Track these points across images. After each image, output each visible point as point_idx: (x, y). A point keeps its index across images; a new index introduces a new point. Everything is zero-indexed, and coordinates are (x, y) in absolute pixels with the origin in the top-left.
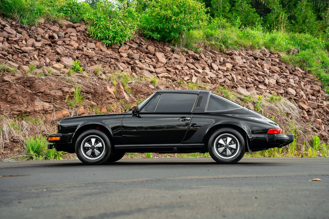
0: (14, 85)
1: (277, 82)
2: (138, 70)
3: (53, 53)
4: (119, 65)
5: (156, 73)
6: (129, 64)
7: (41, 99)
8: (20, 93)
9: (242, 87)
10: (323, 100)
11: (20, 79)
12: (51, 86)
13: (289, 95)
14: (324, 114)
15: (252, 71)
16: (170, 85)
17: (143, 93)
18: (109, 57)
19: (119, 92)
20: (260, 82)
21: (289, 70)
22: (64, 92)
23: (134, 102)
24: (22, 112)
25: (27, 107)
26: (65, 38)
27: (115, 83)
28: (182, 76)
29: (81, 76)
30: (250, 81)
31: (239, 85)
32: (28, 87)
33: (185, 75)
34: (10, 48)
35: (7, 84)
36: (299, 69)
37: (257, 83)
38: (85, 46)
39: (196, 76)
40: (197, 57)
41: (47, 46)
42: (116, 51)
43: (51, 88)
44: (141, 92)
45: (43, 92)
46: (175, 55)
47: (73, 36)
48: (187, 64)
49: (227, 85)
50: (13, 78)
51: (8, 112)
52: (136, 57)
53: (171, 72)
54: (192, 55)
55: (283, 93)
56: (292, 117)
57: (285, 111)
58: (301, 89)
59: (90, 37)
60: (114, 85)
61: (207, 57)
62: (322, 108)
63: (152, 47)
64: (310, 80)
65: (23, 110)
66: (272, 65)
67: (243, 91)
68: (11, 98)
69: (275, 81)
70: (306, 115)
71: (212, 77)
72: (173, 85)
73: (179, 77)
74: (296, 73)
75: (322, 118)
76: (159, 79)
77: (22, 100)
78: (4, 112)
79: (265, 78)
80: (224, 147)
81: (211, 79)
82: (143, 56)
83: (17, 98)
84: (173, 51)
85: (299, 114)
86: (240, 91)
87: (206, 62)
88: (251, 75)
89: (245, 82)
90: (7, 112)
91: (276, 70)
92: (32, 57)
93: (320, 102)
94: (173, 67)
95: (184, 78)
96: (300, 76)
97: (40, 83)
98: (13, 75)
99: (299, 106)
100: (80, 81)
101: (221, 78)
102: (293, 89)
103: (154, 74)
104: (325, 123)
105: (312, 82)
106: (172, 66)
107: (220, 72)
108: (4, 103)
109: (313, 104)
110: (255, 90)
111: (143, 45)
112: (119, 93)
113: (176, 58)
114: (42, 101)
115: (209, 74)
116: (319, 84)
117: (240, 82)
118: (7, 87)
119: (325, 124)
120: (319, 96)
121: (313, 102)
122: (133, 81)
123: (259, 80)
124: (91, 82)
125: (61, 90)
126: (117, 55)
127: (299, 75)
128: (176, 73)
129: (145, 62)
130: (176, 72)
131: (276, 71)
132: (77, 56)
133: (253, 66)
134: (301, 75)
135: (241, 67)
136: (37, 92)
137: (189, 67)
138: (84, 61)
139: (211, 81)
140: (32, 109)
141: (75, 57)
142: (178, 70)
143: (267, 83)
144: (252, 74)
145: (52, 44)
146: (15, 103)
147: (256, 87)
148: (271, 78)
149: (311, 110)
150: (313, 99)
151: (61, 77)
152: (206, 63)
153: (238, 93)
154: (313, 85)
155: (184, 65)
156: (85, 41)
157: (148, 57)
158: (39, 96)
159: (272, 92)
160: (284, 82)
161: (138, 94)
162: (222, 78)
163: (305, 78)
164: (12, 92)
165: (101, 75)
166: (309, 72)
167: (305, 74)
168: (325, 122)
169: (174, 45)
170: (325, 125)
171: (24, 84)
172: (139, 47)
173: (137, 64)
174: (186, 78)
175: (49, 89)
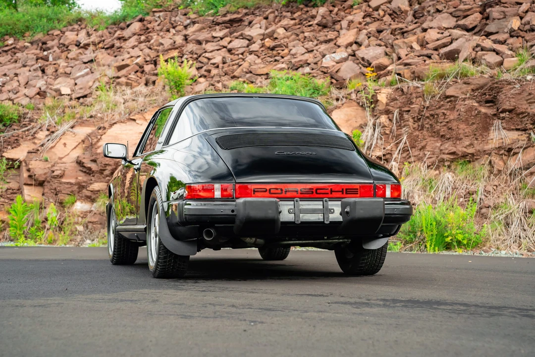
0: (463, 102)
7: (504, 124)
8: (464, 116)
11: (481, 89)
24: (457, 154)
25: (471, 144)
32: (486, 102)
35: (450, 101)
45: (513, 109)
50: (467, 88)
65: (459, 150)
68: (446, 129)
77: (464, 130)
78: (427, 157)
83: (455, 128)
97: (512, 91)
98: (465, 83)
108: (434, 141)
114: (505, 129)
118: (448, 107)
136: (499, 111)
140: (480, 147)
146: (449, 139)
158: (503, 119)
164: (453, 116)
171: (482, 98)
175: (528, 101)
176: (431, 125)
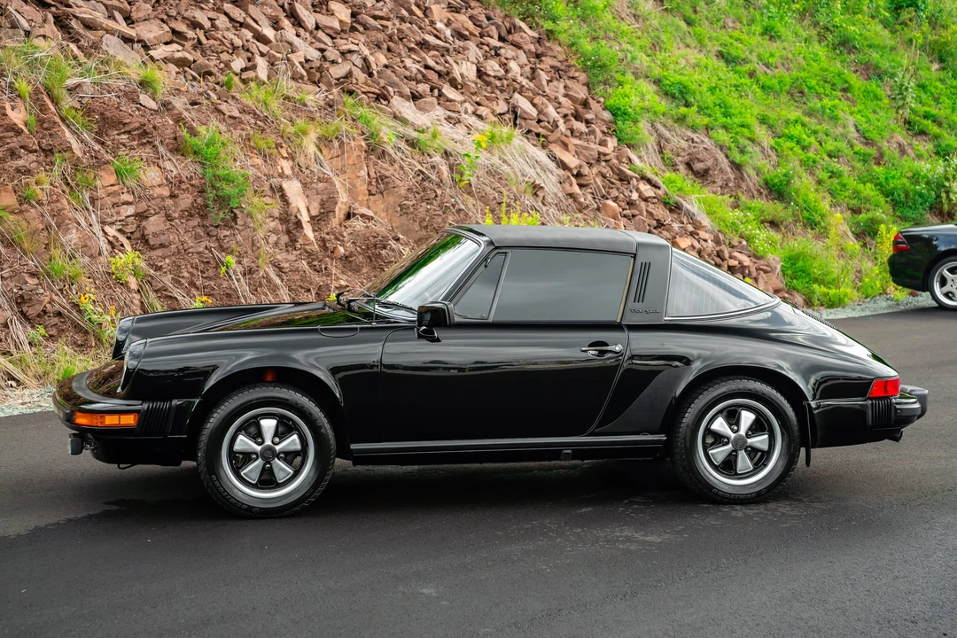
1: (481, 74)
2: (81, 31)
4: (11, 10)
5: (140, 45)
6: (45, 5)
9: (401, 95)
10: (603, 132)
13: (525, 119)
14: (613, 180)
15: (408, 33)
16: (202, 94)
17: (127, 129)
19: (45, 125)
20: (440, 75)
21: (498, 27)
23: (105, 163)
27: (24, 87)
30: (415, 71)
31: (390, 89)
33: (231, 51)
36: (523, 25)
37: (433, 76)
39: (262, 55)
44: (119, 124)
48: (225, 7)
49: (364, 90)
53: (185, 39)
55: (504, 114)
56: (544, 198)
57: (527, 179)
58: (544, 96)
60: (19, 96)
62: (606, 161)
64: (558, 64)
66: (452, 11)
67: (407, 110)
69: (474, 68)
70: (576, 189)
71: (309, 57)
72: (209, 92)
74: (516, 37)
75: (612, 195)
76: (159, 67)
79: (448, 58)
80: (730, 446)
81: (307, 66)
85: (559, 185)
86: (400, 113)
88: (411, 50)
89: (405, 77)
91: (467, 30)
93: (597, 141)
94: (184, 18)
95: (232, 64)
96: (529, 50)
99: (555, 158)
101: (337, 63)
102: (525, 97)
103: (135, 45)
104: (625, 212)
105: (562, 70)
106: (180, 13)
107: (320, 34)
109: (586, 148)
110: (438, 107)
112: (46, 129)
115: (299, 46)
116: (582, 77)
117: (390, 77)
119: (625, 216)
120: (592, 119)
121: (586, 144)
122: (84, 80)
123: (438, 68)
127: (526, 47)
128: (199, 42)
130: (198, 38)
131: (467, 33)
133: (404, 13)
134: (532, 48)
135: (375, 18)
137: (232, 20)
139: (311, 74)
142: (203, 32)
143: (459, 79)
144: (413, 45)
147: (436, 91)
148: (464, 59)
149: (586, 170)
150: (581, 133)
153: (395, 117)
154: (567, 81)
155: (213, 10)
159: (482, 111)
160: (499, 74)
161: (109, 132)
162: (340, 60)
163: (543, 58)
166: (550, 34)
167: (539, 41)
168: (623, 210)
170: (625, 219)
173: (70, 7)
174: (237, 63)
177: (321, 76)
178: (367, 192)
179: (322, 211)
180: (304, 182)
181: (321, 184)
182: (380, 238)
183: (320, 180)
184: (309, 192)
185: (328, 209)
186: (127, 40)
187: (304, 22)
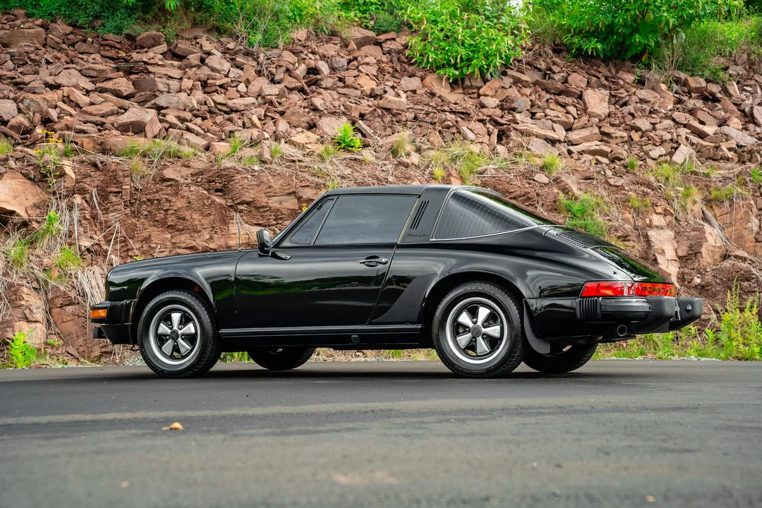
0: (187, 188)
2: (515, 138)
3: (305, 108)
4: (465, 128)
5: (565, 144)
6: (496, 123)
7: (245, 218)
8: (196, 205)
11: (203, 175)
12: (270, 187)
16: (599, 172)
17: (512, 196)
18: (446, 108)
22: (302, 199)
24: (198, 249)
25: (211, 238)
26: (348, 69)
27: (440, 172)
28: (644, 147)
29: (355, 159)
32: (217, 190)
33: (657, 144)
34: (201, 104)
35: (171, 185)
38: (393, 87)
39: (691, 144)
40: (712, 94)
41: (293, 92)
42: (473, 93)
43: (269, 192)
45: (251, 202)
46: (644, 93)
47: (368, 64)
48: (674, 115)
50: (186, 171)
51: (165, 250)
52: (522, 105)
53: (612, 138)
54: (698, 90)
59: (413, 64)
60: (435, 179)
61: (746, 91)
63: (580, 77)
65: (199, 245)
68: (175, 219)
72: (608, 171)
73: (636, 150)
76: (572, 157)
77: (200, 221)
78: (157, 250)
80: (471, 333)
81: (740, 150)
82: (547, 101)
83: (189, 218)
84: (641, 82)
87: (735, 104)
90: (163, 252)
92: (246, 120)
94: (626, 125)
95: (650, 153)
97: (246, 181)
98: (185, 166)
100: (348, 171)
106: (625, 122)
108: (159, 231)
111: (554, 73)
113: (642, 101)
114: (246, 223)
115: (736, 136)
118: (169, 192)
122: (491, 166)
124: (376, 173)
125: (296, 196)
126: (469, 104)
128: (632, 140)
129: (546, 116)
130: (630, 136)
132: (362, 112)
136: (236, 202)
137: (676, 123)
138: (377, 124)
139: (740, 156)
140: (222, 242)
141: (356, 114)
142: (640, 133)
145: (306, 87)
146: (182, 230)
151: (301, 164)
152: (735, 108)
155: (662, 117)
156: (397, 75)
157: (558, 103)
158: (241, 211)
164: (180, 203)
165: (408, 155)
169: (648, 67)
171: (210, 185)
172: (545, 79)
173: (517, 123)
174: (657, 152)
175: (267, 195)
176: (148, 211)
177: (752, 157)
178: (754, 240)
179: (691, 252)
180: (677, 231)
181: (693, 233)
182: (742, 272)
183: (693, 230)
184: (680, 239)
185: (696, 251)
186: (553, 142)
187: (757, 119)
